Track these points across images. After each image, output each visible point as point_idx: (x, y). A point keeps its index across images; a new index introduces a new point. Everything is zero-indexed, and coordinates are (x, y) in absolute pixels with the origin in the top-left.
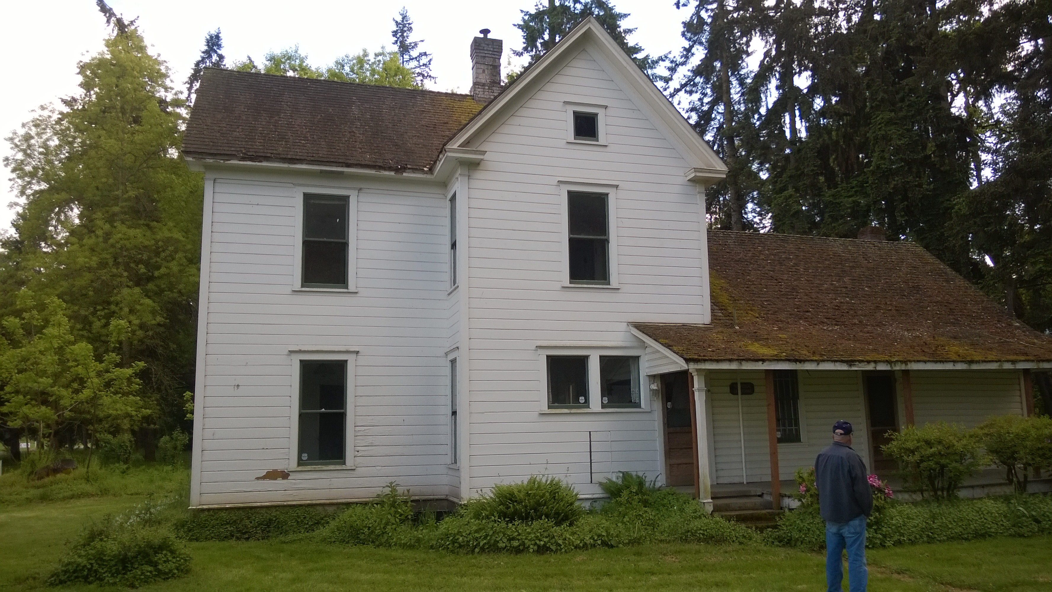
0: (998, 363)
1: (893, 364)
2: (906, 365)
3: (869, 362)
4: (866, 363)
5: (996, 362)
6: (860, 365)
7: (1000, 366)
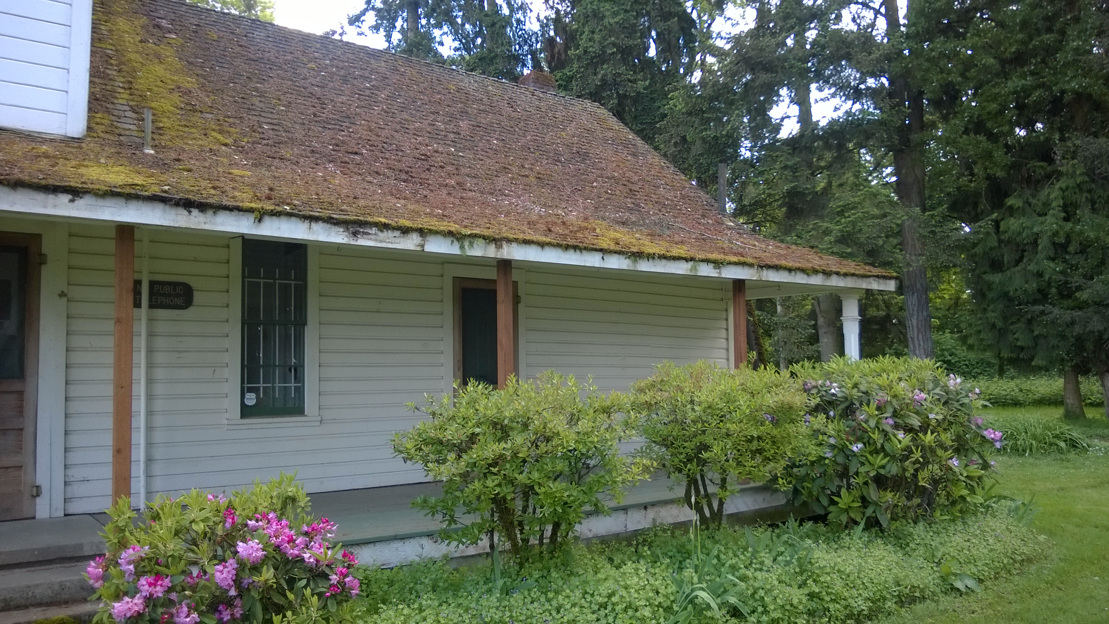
0: (690, 264)
1: (466, 244)
2: (499, 247)
3: (405, 231)
4: (397, 233)
5: (686, 260)
6: (382, 235)
7: (694, 268)
